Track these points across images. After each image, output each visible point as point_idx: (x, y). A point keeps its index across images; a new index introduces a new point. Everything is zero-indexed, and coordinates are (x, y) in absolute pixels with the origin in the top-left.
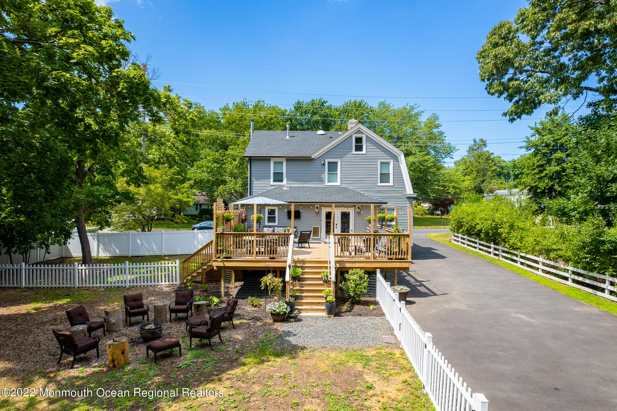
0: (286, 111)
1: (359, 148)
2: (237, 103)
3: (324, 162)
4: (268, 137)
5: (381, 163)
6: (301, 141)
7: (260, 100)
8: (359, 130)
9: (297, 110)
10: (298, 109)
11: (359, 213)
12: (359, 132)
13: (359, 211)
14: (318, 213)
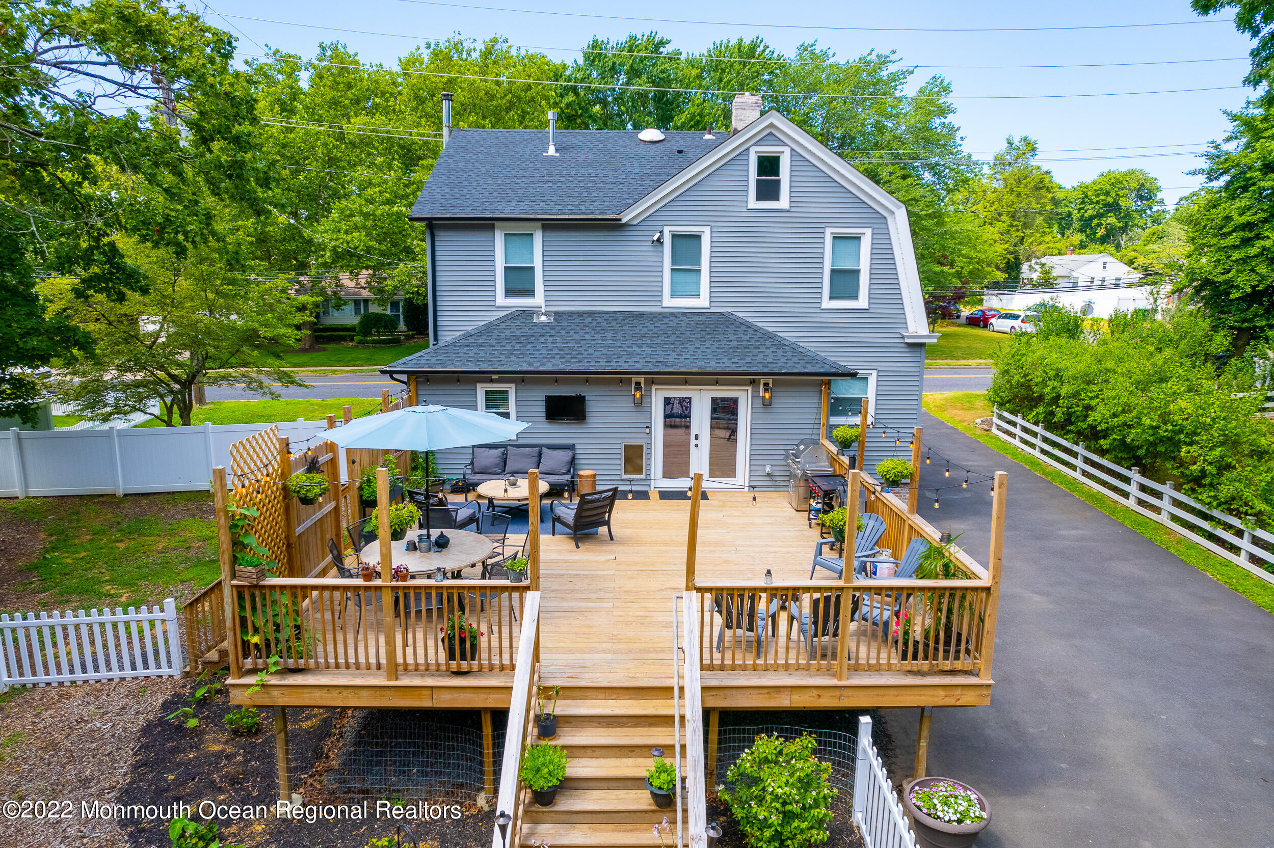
0: (565, 67)
1: (768, 191)
2: (437, 45)
3: (658, 235)
4: (493, 150)
5: (834, 238)
6: (590, 165)
7: (498, 36)
8: (771, 134)
9: (592, 64)
10: (593, 61)
11: (767, 404)
12: (770, 136)
13: (767, 396)
14: (640, 404)
